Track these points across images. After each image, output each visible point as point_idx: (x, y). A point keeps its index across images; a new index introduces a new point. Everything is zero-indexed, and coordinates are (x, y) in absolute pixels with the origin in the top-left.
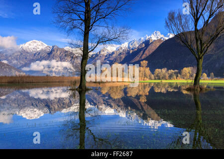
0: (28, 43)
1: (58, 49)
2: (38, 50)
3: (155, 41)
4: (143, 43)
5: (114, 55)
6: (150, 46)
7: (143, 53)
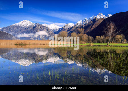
0: (22, 22)
1: (39, 25)
2: (27, 25)
3: (99, 19)
4: (92, 20)
5: (73, 29)
6: (96, 22)
7: (92, 27)
